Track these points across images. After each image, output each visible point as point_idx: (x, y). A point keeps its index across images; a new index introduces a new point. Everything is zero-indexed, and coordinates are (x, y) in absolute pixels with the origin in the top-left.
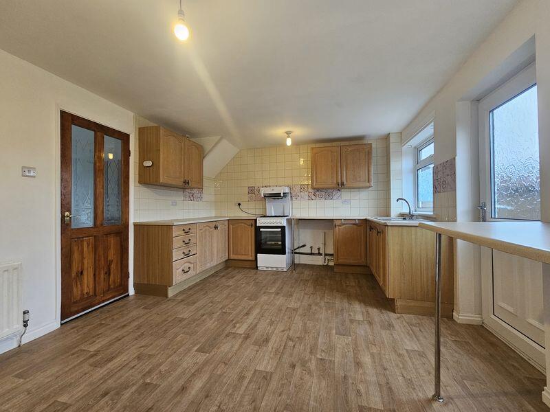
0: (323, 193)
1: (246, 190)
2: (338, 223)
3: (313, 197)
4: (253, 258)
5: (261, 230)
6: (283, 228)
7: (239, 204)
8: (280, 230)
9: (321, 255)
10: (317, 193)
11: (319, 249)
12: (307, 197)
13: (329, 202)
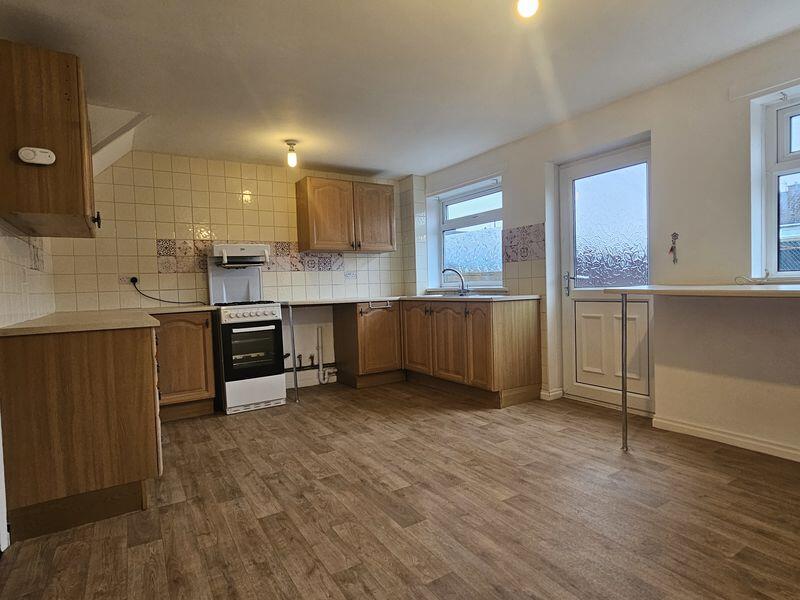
0: (316, 260)
1: (153, 249)
2: (364, 308)
3: (300, 266)
4: (211, 394)
5: (235, 331)
6: (277, 323)
7: (134, 281)
8: (273, 327)
9: (317, 367)
10: (307, 259)
11: (312, 358)
12: (288, 266)
13: (324, 275)
